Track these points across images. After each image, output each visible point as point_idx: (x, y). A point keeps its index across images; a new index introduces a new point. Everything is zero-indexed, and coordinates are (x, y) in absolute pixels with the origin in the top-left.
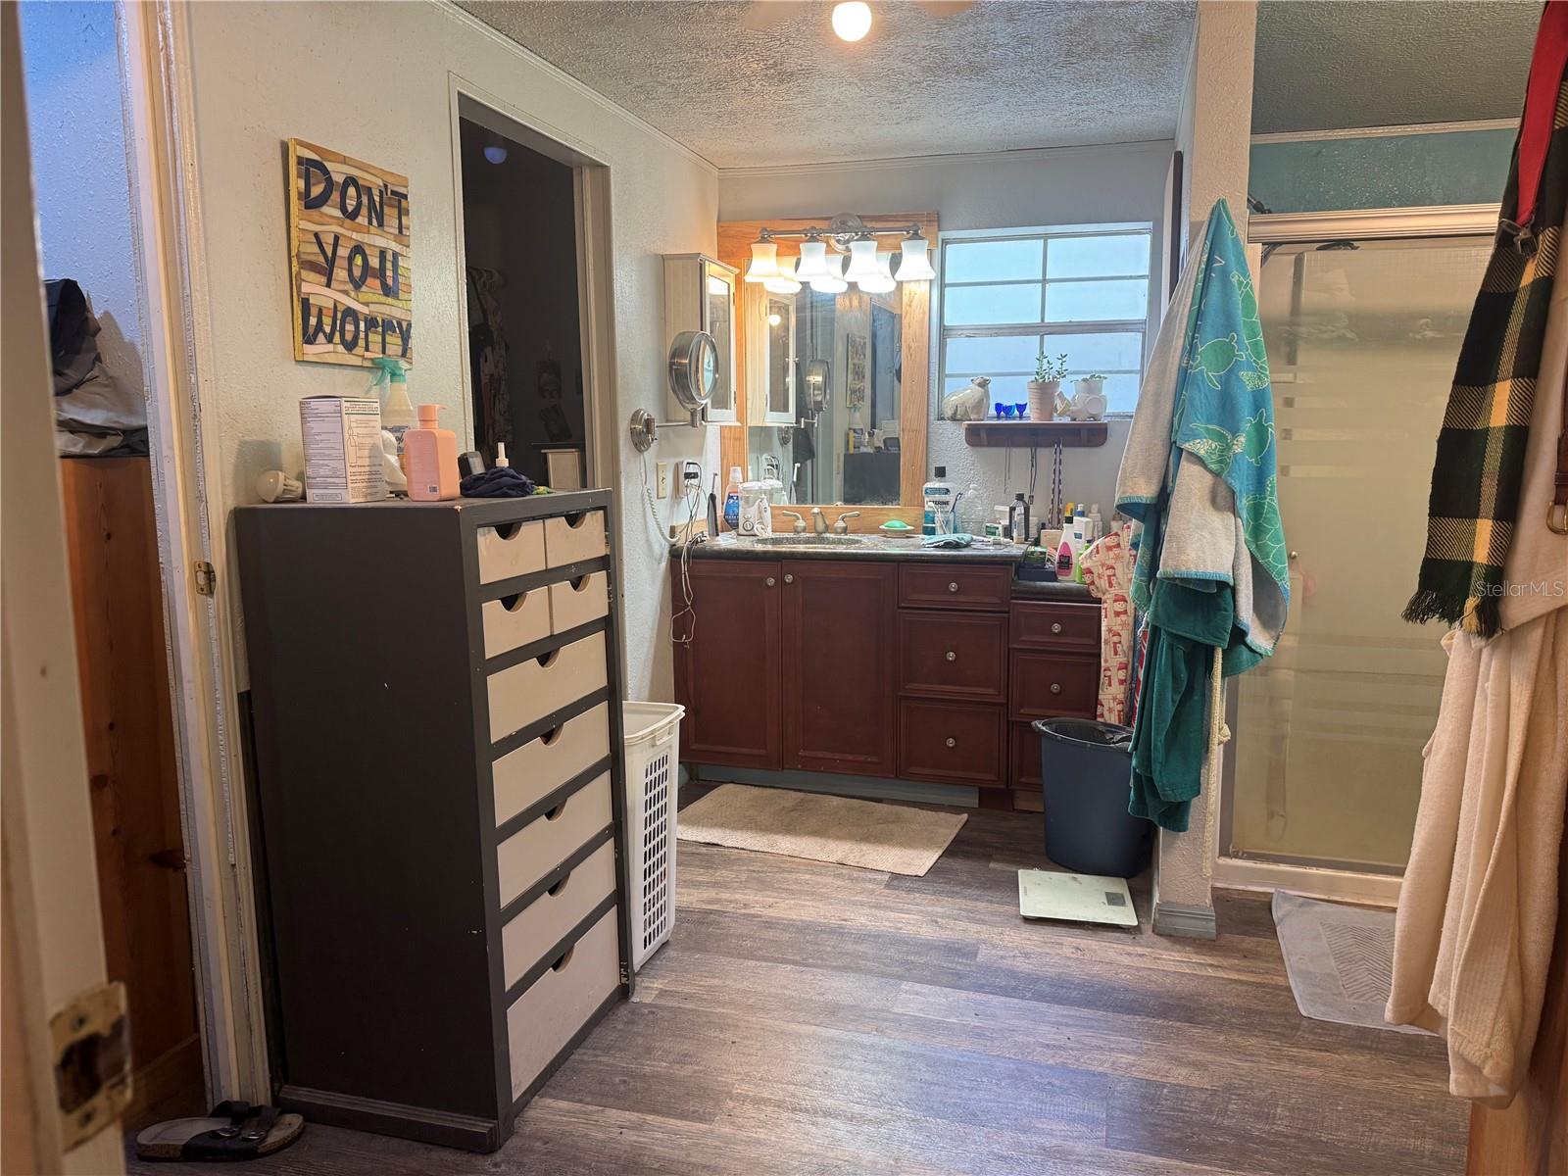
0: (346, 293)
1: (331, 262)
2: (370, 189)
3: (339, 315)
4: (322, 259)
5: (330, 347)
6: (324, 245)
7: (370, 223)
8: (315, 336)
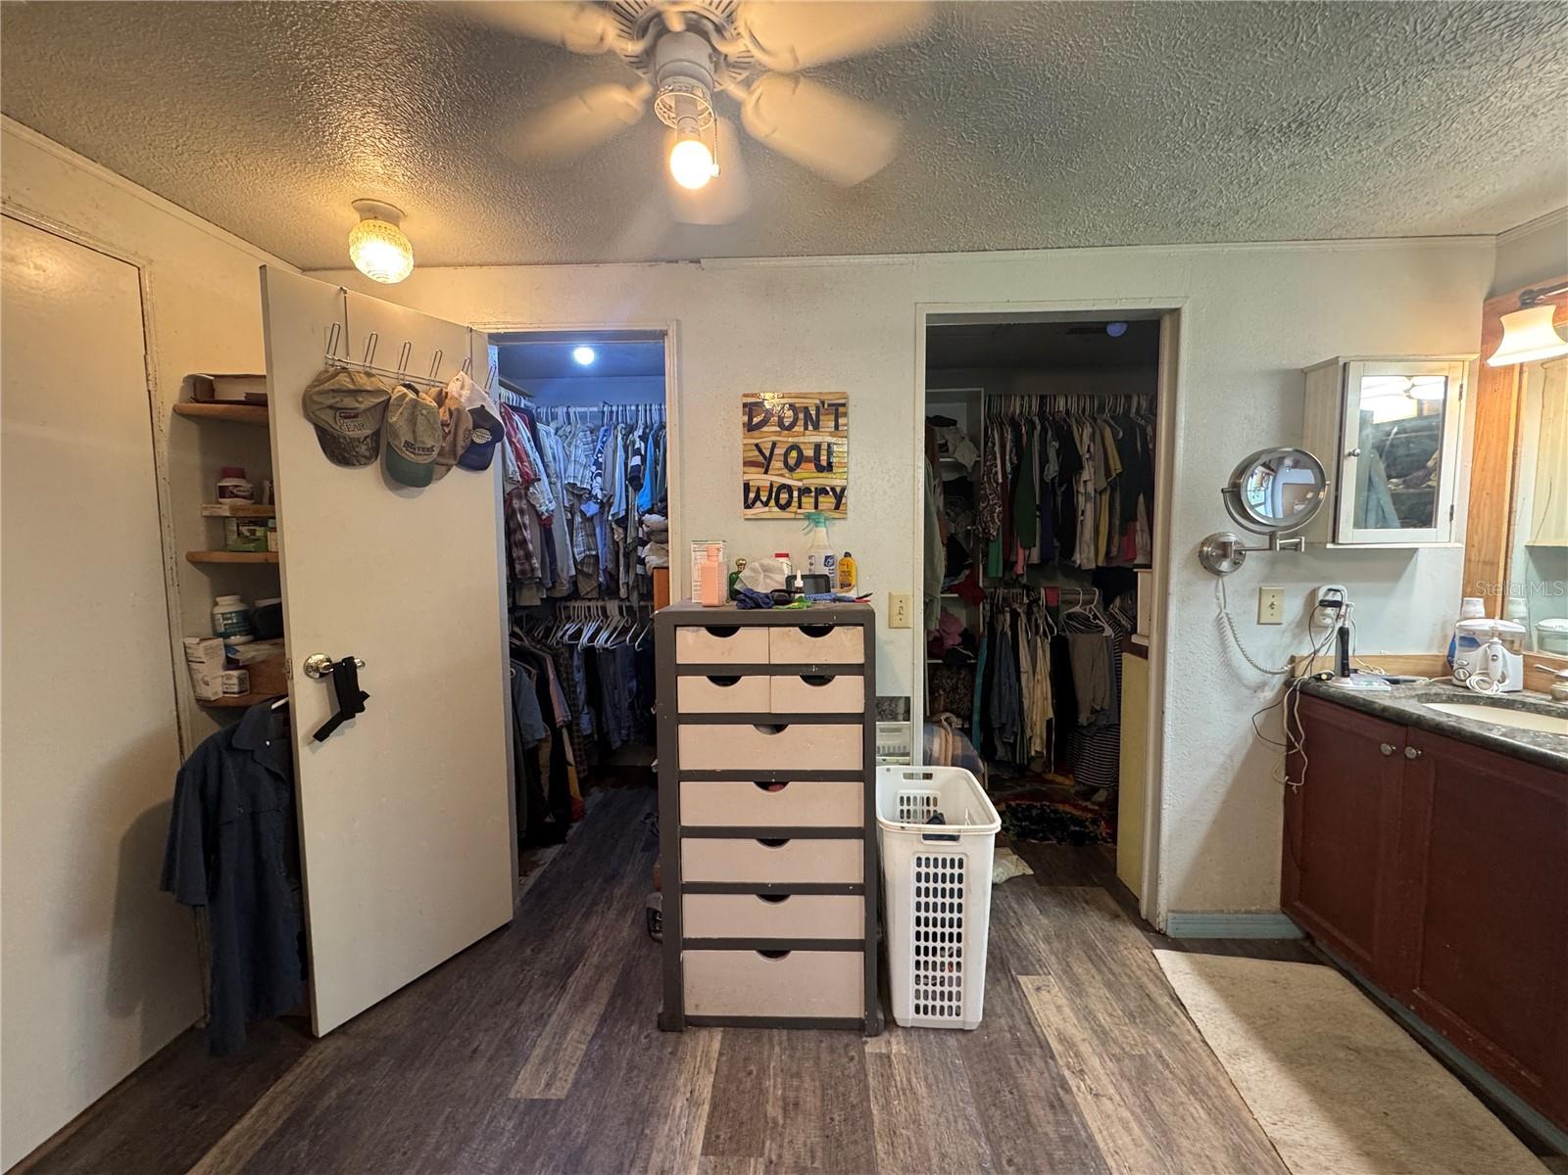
0: (782, 475)
1: (769, 460)
2: (806, 408)
3: (775, 490)
4: (761, 459)
5: (767, 509)
6: (764, 450)
7: (806, 428)
8: (754, 503)
